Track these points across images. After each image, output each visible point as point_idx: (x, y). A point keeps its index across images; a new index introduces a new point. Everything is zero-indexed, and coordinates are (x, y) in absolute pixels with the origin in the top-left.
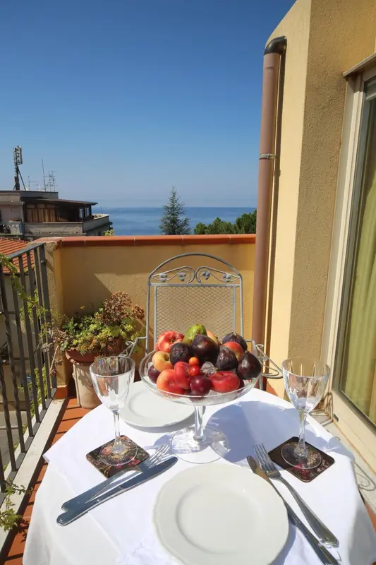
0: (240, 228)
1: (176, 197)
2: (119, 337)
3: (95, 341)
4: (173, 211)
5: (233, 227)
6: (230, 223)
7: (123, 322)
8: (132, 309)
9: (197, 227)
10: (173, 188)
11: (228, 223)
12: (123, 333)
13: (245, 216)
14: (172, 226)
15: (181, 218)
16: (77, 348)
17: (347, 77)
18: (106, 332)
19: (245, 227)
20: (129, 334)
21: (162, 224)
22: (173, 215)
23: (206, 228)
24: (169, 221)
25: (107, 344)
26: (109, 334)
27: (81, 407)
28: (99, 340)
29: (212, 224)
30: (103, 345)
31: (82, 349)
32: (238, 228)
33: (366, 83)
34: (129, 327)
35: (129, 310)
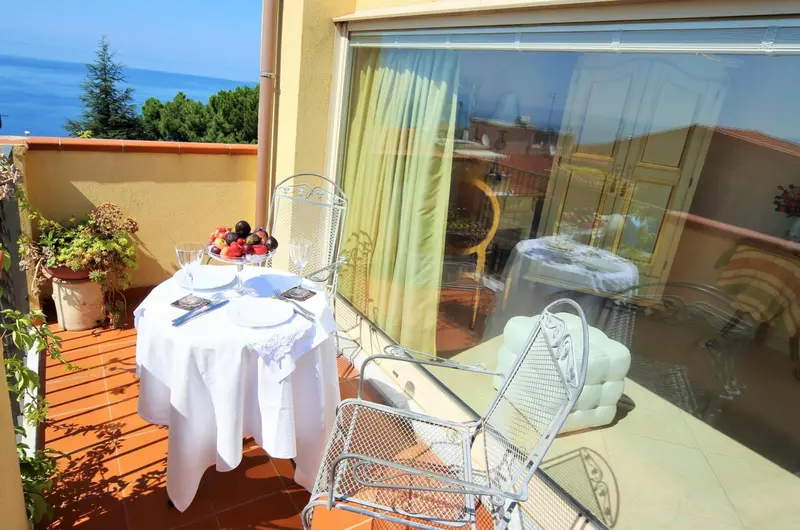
0: (216, 111)
1: (109, 52)
2: (114, 253)
3: (88, 256)
4: (105, 72)
5: (205, 108)
6: (200, 104)
7: (115, 236)
8: (125, 221)
9: (148, 103)
10: (103, 37)
11: (197, 101)
12: (118, 247)
13: (223, 94)
14: (103, 99)
15: (119, 87)
16: (67, 264)
17: (336, 23)
18: (98, 246)
19: (224, 111)
20: (124, 248)
21: (84, 93)
22: (105, 80)
23: (161, 106)
24: (97, 91)
25: (102, 259)
26: (103, 248)
27: (66, 330)
28: (93, 254)
29: (172, 101)
30: (98, 260)
31: (74, 265)
32: (212, 111)
33: (350, 32)
34: (123, 241)
35: (120, 223)
